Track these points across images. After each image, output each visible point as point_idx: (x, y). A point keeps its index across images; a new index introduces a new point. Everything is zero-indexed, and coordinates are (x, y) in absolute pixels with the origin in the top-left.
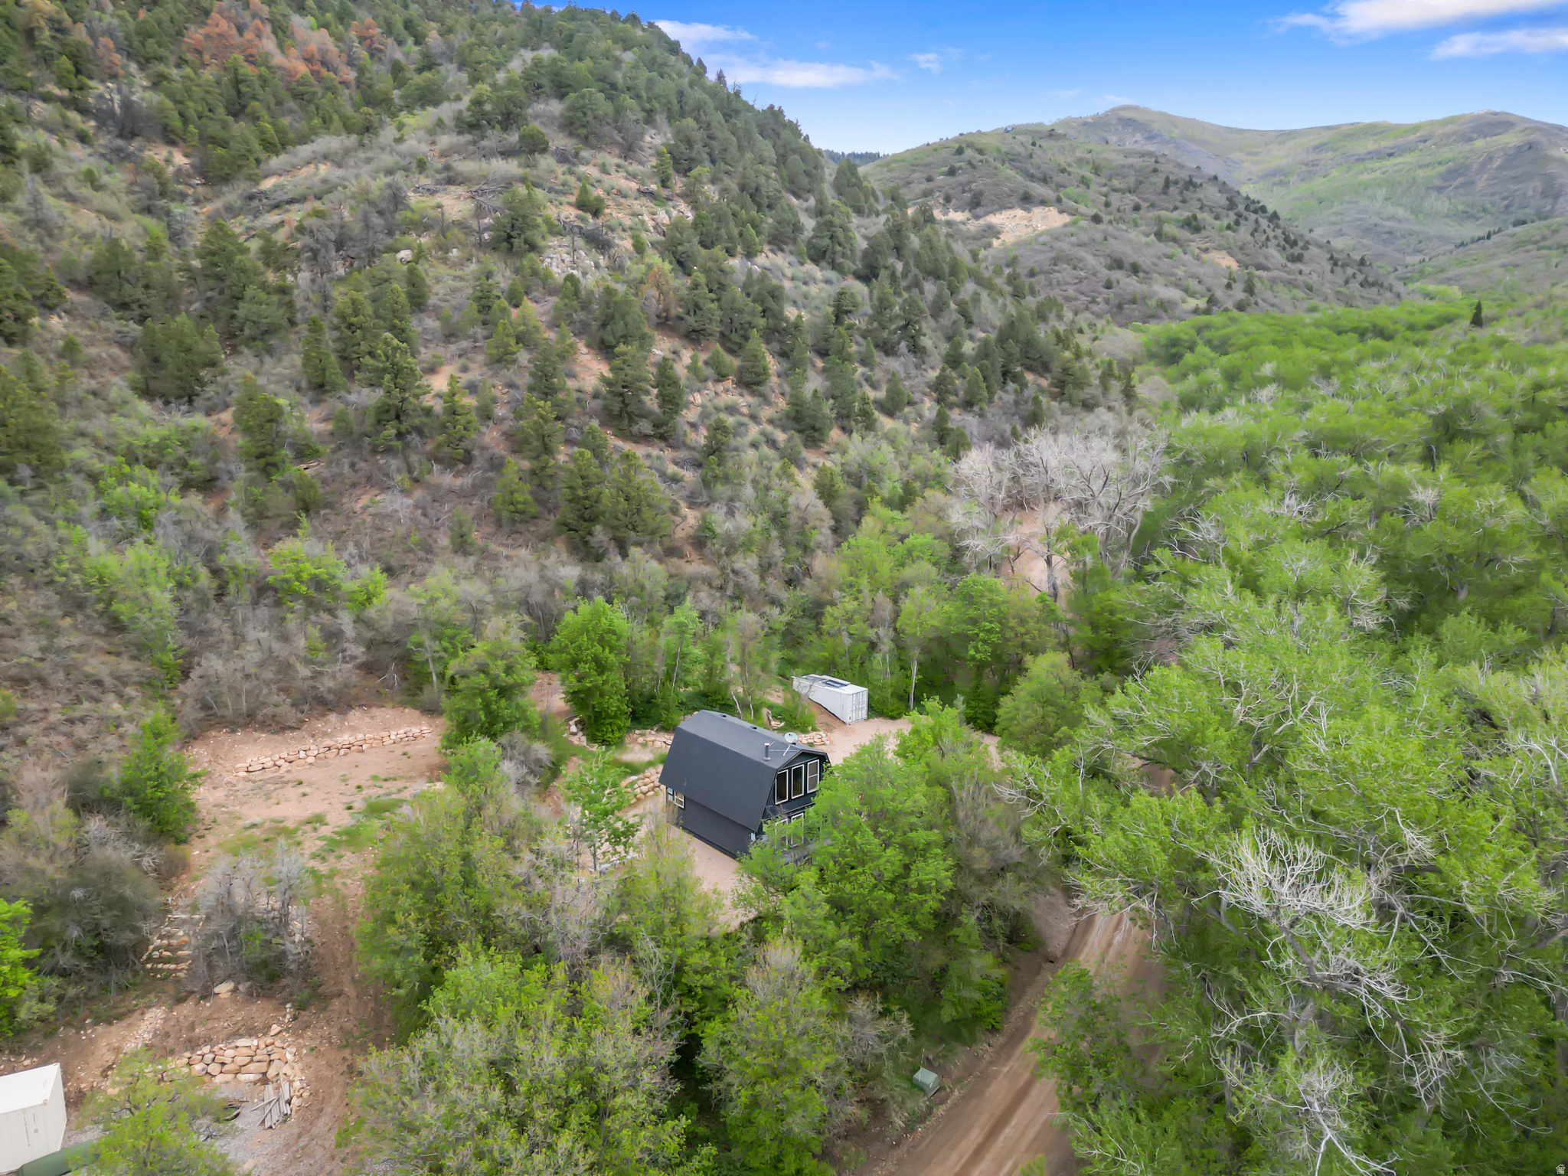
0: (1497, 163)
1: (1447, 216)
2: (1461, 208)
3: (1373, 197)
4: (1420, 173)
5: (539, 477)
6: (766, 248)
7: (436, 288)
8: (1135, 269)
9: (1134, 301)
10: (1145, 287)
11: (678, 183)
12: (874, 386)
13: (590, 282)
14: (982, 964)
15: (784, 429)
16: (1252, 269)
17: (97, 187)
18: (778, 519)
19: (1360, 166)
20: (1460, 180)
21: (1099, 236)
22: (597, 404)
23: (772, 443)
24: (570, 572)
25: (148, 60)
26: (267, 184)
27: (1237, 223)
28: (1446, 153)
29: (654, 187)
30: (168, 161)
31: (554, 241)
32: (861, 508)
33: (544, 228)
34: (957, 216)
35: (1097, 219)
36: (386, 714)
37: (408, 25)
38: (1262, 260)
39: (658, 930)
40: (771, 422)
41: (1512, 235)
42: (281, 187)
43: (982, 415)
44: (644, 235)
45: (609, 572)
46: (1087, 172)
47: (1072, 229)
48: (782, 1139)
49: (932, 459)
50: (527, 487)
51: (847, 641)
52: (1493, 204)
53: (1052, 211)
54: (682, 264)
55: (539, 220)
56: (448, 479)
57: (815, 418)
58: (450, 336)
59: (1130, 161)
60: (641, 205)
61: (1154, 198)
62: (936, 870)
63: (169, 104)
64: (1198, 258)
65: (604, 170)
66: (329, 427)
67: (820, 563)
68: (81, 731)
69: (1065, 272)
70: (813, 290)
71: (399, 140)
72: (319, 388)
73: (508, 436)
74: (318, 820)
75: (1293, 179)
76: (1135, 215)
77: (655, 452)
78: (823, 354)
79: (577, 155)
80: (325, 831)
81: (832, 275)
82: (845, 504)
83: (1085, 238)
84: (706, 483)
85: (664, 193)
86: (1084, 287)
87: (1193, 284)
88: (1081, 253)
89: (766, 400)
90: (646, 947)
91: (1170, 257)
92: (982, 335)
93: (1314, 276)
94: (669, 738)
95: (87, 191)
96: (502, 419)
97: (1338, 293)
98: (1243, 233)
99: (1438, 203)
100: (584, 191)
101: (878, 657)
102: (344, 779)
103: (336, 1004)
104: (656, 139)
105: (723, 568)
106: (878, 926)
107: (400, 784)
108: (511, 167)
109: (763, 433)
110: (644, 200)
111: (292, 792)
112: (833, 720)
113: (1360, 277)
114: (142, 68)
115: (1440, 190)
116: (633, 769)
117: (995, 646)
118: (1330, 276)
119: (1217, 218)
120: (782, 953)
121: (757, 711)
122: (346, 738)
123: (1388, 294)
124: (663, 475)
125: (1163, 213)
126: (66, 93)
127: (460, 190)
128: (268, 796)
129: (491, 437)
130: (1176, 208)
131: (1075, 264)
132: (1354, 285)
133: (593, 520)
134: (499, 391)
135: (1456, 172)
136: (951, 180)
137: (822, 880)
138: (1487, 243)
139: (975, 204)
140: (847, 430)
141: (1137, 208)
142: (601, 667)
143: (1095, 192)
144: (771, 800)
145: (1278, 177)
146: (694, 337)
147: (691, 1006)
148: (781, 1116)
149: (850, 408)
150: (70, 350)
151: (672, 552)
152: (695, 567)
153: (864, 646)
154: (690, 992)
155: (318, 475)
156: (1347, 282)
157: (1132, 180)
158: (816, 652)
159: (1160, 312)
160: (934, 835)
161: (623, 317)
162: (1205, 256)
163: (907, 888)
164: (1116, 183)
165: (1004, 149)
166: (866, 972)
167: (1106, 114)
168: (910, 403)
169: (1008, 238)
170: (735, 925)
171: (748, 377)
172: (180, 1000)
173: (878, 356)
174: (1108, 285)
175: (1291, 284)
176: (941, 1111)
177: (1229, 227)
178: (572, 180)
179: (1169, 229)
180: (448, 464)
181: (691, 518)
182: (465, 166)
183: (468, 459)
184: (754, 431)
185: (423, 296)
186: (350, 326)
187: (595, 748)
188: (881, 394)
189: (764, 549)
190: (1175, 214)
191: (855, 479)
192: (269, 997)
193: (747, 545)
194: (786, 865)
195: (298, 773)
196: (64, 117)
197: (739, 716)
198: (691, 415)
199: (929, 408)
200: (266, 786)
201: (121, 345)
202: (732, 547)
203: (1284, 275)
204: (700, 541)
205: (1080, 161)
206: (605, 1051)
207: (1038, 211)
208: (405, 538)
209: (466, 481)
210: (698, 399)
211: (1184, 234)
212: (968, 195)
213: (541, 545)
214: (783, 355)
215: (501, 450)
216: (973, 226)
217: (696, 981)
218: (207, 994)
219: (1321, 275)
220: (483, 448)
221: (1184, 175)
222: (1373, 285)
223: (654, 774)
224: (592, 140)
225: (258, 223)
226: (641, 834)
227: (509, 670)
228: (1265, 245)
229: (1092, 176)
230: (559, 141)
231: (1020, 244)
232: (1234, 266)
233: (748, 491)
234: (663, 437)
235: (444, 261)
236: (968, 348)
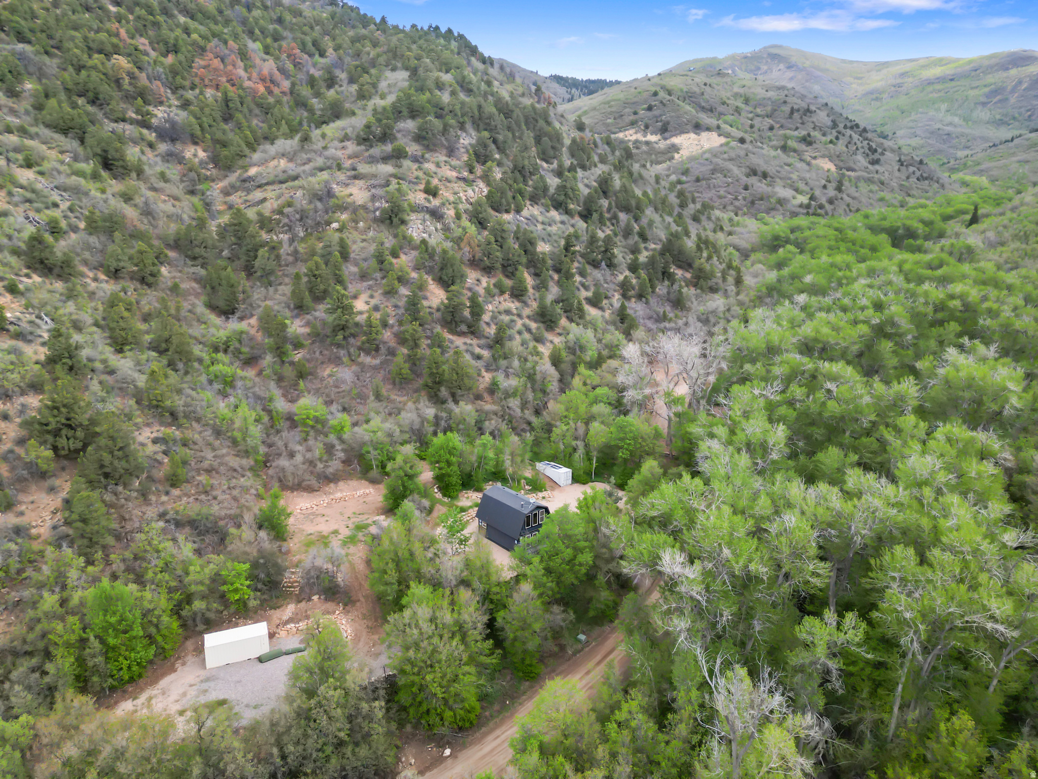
0: (1025, 86)
1: (988, 123)
2: (998, 117)
3: (938, 110)
4: (972, 93)
5: (413, 360)
6: (528, 203)
7: (354, 247)
8: (765, 175)
9: (761, 199)
10: (770, 189)
11: (479, 170)
12: (586, 288)
13: (432, 242)
14: (605, 595)
15: (536, 321)
16: (844, 171)
17: (166, 181)
18: (531, 377)
19: (930, 88)
20: (998, 98)
21: (742, 153)
22: (438, 315)
23: (529, 330)
24: (430, 412)
25: (177, 88)
26: (253, 171)
27: (837, 138)
28: (990, 79)
29: (466, 174)
30: (195, 155)
31: (413, 216)
32: (574, 366)
33: (408, 209)
34: (652, 138)
35: (742, 141)
36: (354, 483)
37: (315, 43)
38: (852, 165)
39: (480, 578)
40: (528, 317)
41: (1028, 140)
42: (259, 174)
43: (647, 303)
44: (460, 206)
45: (450, 412)
46: (739, 103)
47: (725, 149)
48: (525, 651)
49: (615, 336)
50: (407, 365)
51: (562, 447)
52: (1020, 114)
53: (714, 135)
54: (481, 224)
55: (406, 205)
56: (367, 360)
57: (551, 316)
58: (363, 276)
59: (771, 94)
60: (458, 186)
61: (783, 121)
62: (586, 558)
63: (193, 120)
64: (809, 164)
65: (438, 165)
66: (307, 330)
67: (551, 405)
68: (235, 492)
69: (719, 179)
70: (554, 229)
71: (325, 148)
72: (300, 308)
73: (396, 335)
74: (336, 532)
75: (884, 96)
76: (770, 134)
77: (469, 341)
78: (558, 270)
79: (423, 156)
80: (340, 537)
81: (565, 218)
82: (565, 366)
83: (733, 155)
84: (495, 359)
85: (471, 177)
86: (731, 189)
87: (801, 185)
88: (730, 165)
89: (525, 304)
90: (476, 584)
91: (789, 165)
92: (653, 246)
93: (886, 174)
94: (480, 495)
95: (162, 185)
96: (392, 326)
97: (901, 185)
98: (841, 146)
99: (983, 114)
100: (428, 183)
101: (577, 455)
102: (341, 514)
103: (358, 604)
104: (467, 140)
105: (503, 406)
106: (563, 579)
107: (366, 516)
108: (387, 169)
109: (524, 325)
110: (461, 184)
111: (323, 519)
112: (555, 484)
113: (918, 174)
114: (173, 93)
115: (984, 104)
116: (463, 510)
117: (631, 451)
118: (897, 174)
119: (824, 135)
120: (526, 587)
121: (519, 482)
122: (339, 495)
123: (936, 185)
124: (472, 354)
125: (788, 132)
126: (140, 117)
127: (361, 183)
128: (312, 521)
129: (387, 335)
130: (797, 128)
131: (725, 173)
132: (913, 180)
133: (439, 383)
134: (390, 311)
135: (995, 92)
136: (649, 114)
137: (541, 561)
138: (1011, 144)
139: (664, 130)
140: (571, 320)
141: (771, 128)
142: (449, 464)
143: (744, 120)
144: (523, 528)
145: (875, 96)
146: (488, 270)
147: (491, 606)
148: (524, 643)
149: (572, 305)
150: (175, 289)
151: (478, 397)
152: (489, 406)
153: (570, 450)
154: (492, 601)
155: (304, 358)
156: (908, 178)
157: (769, 108)
158: (548, 450)
159: (778, 206)
160: (586, 544)
161: (452, 265)
162: (814, 162)
163: (575, 565)
164: (758, 111)
165: (685, 89)
166: (558, 596)
167: (760, 51)
168: (607, 297)
169: (684, 153)
170: (508, 578)
171: (516, 293)
172: (300, 602)
173: (589, 269)
174: (746, 188)
175: (870, 181)
176: (587, 649)
177: (831, 142)
178: (420, 174)
179: (791, 143)
180: (368, 352)
181: (487, 377)
182: (363, 168)
183: (377, 349)
184: (519, 324)
185: (348, 253)
186: (314, 276)
187: (446, 500)
188: (589, 294)
189: (524, 394)
190: (796, 133)
191: (571, 350)
192: (333, 601)
193: (514, 394)
194: (529, 554)
195: (321, 511)
196: (141, 134)
197: (510, 488)
198: (486, 317)
199: (616, 300)
200: (311, 516)
201: (196, 280)
202: (508, 395)
203: (865, 174)
204: (492, 389)
205: (736, 95)
206: (466, 617)
207: (704, 135)
208: (350, 391)
209: (377, 362)
210: (490, 307)
211: (803, 147)
212: (660, 124)
213: (415, 395)
214: (537, 275)
215: (392, 343)
216: (663, 145)
217: (495, 597)
218: (309, 600)
219: (891, 173)
220: (385, 343)
221: (804, 105)
222: (926, 179)
223: (473, 512)
224: (431, 147)
225: (250, 197)
226: (471, 541)
227: (411, 468)
228: (855, 153)
229: (743, 106)
230: (413, 148)
231: (692, 159)
232: (832, 168)
233: (516, 363)
234: (472, 333)
235: (356, 229)
236: (643, 257)
